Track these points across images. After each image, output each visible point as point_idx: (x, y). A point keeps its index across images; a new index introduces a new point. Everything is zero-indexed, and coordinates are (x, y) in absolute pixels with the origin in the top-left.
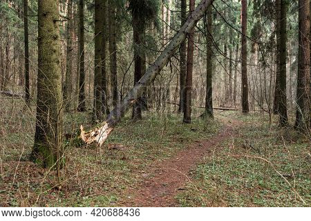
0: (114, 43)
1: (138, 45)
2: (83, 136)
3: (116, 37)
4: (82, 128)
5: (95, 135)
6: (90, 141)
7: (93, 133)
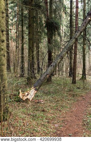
0: (38, 44)
1: (50, 45)
2: (21, 95)
3: (39, 41)
4: (20, 91)
5: (28, 95)
6: (25, 98)
7: (27, 94)
